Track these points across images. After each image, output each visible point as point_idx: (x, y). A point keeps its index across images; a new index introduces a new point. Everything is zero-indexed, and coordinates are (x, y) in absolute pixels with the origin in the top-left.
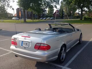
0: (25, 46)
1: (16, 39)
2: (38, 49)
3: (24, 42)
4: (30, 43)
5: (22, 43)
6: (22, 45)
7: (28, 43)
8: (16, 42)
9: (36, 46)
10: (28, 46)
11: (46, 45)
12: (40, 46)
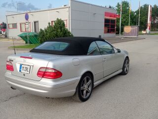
0: (24, 72)
1: (12, 61)
2: (43, 77)
3: (23, 66)
4: (31, 67)
5: (20, 68)
6: (20, 71)
7: (29, 67)
8: (12, 66)
9: (39, 71)
10: (28, 73)
11: (54, 71)
12: (45, 72)
